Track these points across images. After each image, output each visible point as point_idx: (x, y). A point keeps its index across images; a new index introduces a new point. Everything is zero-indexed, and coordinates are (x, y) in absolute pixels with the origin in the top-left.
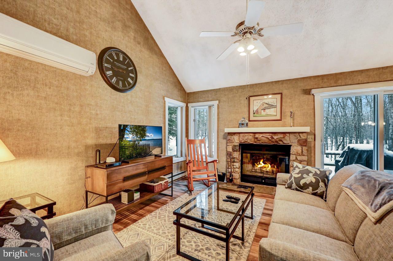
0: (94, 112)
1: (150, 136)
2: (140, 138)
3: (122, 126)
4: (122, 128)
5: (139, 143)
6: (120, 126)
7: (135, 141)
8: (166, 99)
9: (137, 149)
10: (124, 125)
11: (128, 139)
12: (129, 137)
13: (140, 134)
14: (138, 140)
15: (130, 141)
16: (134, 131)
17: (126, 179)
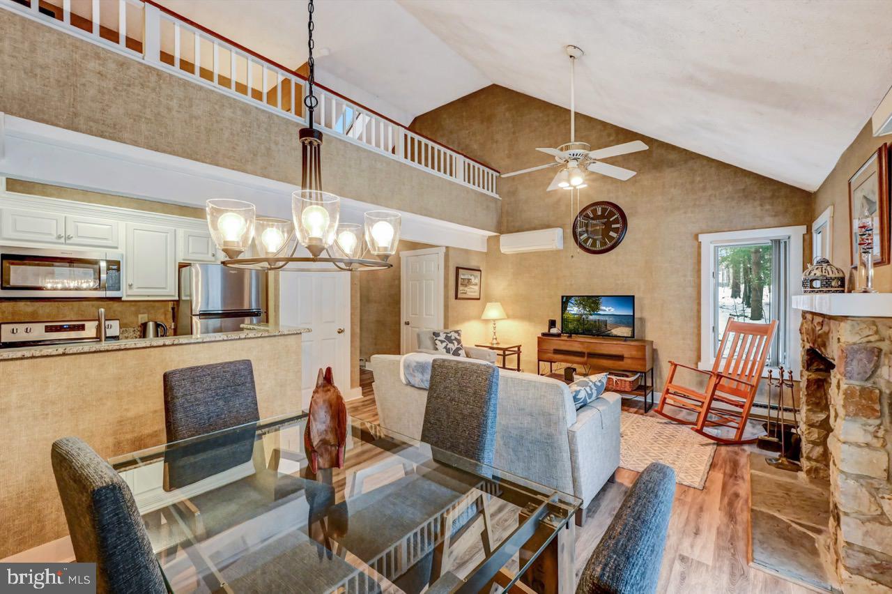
0: (568, 283)
1: (607, 310)
2: (590, 311)
3: (565, 298)
4: (564, 300)
5: (587, 318)
6: (563, 297)
7: (582, 315)
8: (702, 238)
9: (584, 324)
10: (567, 297)
11: (573, 312)
12: (573, 310)
13: (590, 307)
14: (586, 314)
15: (575, 314)
16: (581, 303)
17: (557, 352)
